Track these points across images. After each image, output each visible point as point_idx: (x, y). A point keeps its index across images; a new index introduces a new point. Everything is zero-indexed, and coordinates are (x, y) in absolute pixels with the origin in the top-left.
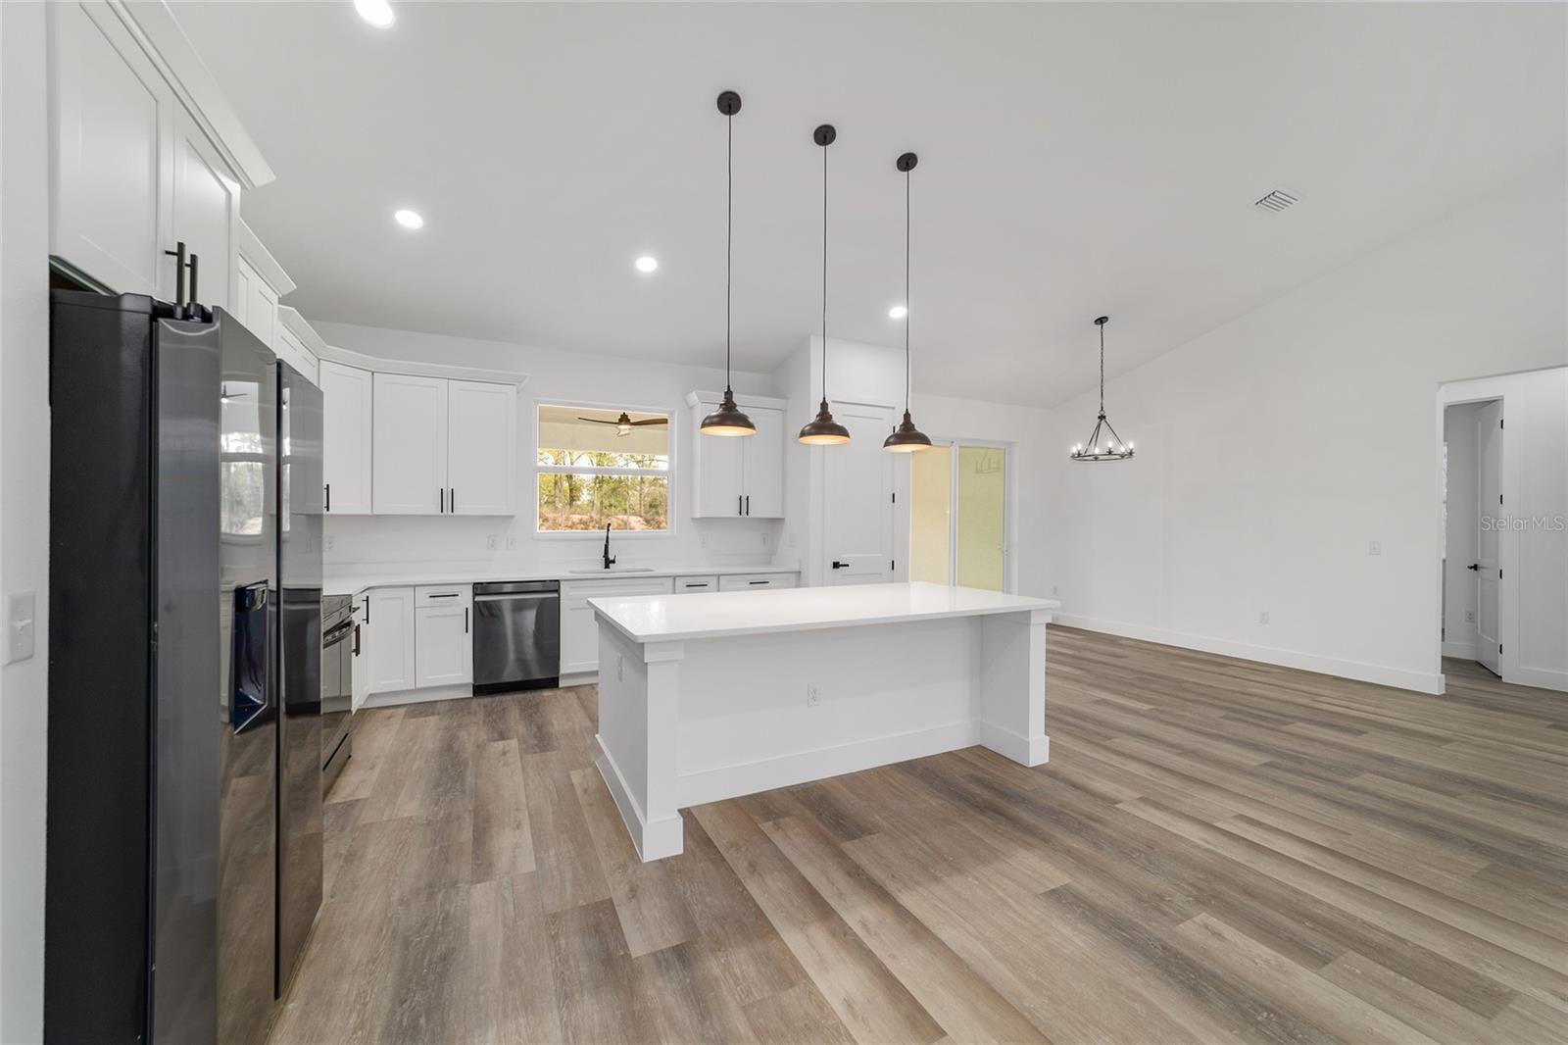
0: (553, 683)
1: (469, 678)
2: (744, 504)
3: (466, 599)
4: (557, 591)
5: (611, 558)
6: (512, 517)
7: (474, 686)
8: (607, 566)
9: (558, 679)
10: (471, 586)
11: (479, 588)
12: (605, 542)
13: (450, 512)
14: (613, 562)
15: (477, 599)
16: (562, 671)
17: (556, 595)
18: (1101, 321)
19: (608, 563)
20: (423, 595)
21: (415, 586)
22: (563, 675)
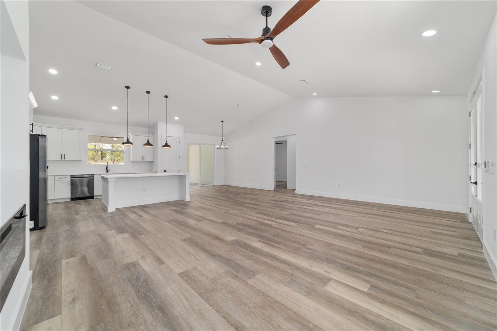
0: (92, 197)
1: (70, 196)
2: (143, 158)
3: (69, 179)
4: (93, 177)
5: (108, 170)
6: (81, 160)
7: (71, 198)
8: (107, 172)
9: (93, 196)
10: (70, 176)
11: (72, 176)
12: (106, 166)
13: (64, 160)
14: (109, 171)
15: (72, 179)
16: (95, 195)
17: (93, 178)
18: (222, 121)
19: (107, 171)
20: (57, 178)
21: (54, 176)
22: (95, 196)
